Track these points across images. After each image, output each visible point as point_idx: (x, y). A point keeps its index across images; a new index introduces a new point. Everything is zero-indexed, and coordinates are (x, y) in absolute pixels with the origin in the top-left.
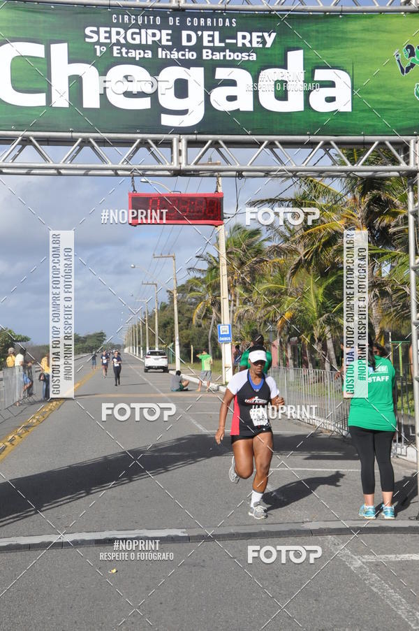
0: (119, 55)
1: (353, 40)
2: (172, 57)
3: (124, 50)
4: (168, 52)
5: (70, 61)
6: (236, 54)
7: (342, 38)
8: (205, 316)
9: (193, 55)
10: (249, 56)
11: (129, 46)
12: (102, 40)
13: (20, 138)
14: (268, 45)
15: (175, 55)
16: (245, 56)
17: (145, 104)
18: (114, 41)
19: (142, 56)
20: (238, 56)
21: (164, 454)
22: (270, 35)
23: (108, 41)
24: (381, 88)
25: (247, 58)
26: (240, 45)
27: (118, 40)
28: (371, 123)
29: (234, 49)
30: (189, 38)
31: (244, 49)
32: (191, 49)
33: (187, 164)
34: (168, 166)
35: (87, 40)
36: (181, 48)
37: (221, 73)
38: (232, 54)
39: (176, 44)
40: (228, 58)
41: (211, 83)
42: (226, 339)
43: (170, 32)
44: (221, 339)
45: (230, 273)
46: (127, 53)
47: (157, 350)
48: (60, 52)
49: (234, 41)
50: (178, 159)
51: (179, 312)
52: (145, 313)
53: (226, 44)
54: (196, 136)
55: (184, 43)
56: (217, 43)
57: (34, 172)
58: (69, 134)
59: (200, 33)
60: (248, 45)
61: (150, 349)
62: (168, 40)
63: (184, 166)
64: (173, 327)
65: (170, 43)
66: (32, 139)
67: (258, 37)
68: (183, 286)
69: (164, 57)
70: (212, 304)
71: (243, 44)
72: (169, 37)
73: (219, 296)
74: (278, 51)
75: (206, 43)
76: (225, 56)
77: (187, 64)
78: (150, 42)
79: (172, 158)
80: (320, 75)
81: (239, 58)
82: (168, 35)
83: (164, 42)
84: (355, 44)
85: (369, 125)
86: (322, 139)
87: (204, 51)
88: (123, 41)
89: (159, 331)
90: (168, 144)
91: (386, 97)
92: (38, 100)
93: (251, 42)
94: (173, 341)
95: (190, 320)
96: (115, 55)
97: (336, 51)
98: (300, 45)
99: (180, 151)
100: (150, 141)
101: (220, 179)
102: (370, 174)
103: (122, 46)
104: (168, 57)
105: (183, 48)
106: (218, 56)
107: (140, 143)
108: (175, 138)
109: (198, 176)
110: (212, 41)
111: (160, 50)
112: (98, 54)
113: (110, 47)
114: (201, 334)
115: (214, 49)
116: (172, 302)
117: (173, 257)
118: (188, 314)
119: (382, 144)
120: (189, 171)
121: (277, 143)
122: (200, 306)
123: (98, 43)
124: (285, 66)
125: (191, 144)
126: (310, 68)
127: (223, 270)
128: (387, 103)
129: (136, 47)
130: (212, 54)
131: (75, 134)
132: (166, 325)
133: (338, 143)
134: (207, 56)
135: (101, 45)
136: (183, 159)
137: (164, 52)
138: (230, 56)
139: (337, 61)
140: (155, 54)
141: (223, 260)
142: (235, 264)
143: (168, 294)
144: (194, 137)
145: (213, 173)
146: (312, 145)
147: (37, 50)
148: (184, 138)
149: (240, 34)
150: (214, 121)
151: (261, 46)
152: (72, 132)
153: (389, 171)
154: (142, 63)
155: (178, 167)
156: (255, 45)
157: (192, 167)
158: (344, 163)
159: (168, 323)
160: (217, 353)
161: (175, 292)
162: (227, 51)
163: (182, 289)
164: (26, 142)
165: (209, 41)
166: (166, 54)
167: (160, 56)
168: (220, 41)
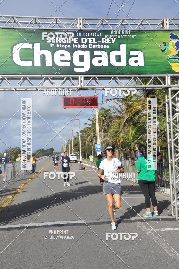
0: (59, 47)
1: (144, 40)
2: (78, 47)
3: (60, 45)
4: (77, 46)
5: (41, 49)
6: (101, 46)
7: (140, 40)
8: (91, 142)
9: (85, 46)
10: (106, 46)
11: (62, 44)
12: (53, 42)
13: (23, 77)
14: (113, 42)
15: (79, 46)
16: (104, 46)
17: (68, 64)
18: (57, 42)
19: (67, 47)
20: (102, 46)
21: (76, 193)
22: (113, 39)
23: (55, 42)
24: (155, 57)
25: (105, 47)
26: (103, 42)
27: (58, 42)
28: (151, 70)
29: (101, 44)
30: (84, 40)
31: (104, 44)
32: (85, 44)
33: (84, 85)
34: (77, 86)
35: (47, 42)
36: (81, 44)
37: (96, 53)
38: (100, 46)
39: (80, 42)
40: (98, 47)
41: (92, 56)
42: (99, 150)
43: (77, 38)
44: (97, 150)
45: (100, 125)
46: (61, 46)
47: (73, 154)
48: (37, 46)
49: (101, 41)
50: (81, 84)
51: (81, 140)
52: (68, 140)
53: (98, 42)
54: (87, 76)
55: (82, 42)
56: (94, 42)
57: (28, 89)
58: (41, 76)
59: (88, 38)
60: (106, 42)
61: (70, 154)
62: (76, 41)
63: (83, 86)
64: (79, 146)
65: (77, 42)
66: (27, 77)
67: (109, 40)
68: (83, 130)
69: (75, 47)
70: (93, 137)
71: (104, 42)
72: (77, 40)
73: (96, 134)
74: (117, 44)
75: (90, 42)
76: (97, 46)
77: (84, 49)
78: (70, 42)
79: (78, 83)
80: (132, 53)
81: (103, 47)
82: (76, 39)
83: (75, 42)
84: (144, 42)
85: (151, 71)
86: (133, 76)
87: (90, 45)
88: (60, 42)
89: (74, 147)
90: (77, 78)
91: (156, 61)
92: (29, 64)
93: (107, 41)
94: (79, 151)
95: (85, 143)
96: (57, 47)
97: (138, 44)
98: (125, 42)
99: (81, 81)
100: (70, 77)
101: (96, 91)
102: (151, 88)
103: (60, 43)
104: (77, 47)
105: (82, 44)
106: (95, 47)
107: (67, 78)
108: (79, 76)
109: (88, 90)
110: (93, 41)
111: (74, 45)
112: (51, 47)
113: (55, 44)
114: (89, 148)
115: (93, 44)
116: (78, 136)
117: (79, 120)
118: (84, 141)
119: (155, 77)
120: (85, 88)
121: (117, 77)
122: (89, 137)
123: (51, 43)
124: (119, 50)
125: (85, 78)
126: (128, 50)
127: (97, 124)
128: (157, 63)
129: (65, 44)
130: (93, 46)
131: (43, 76)
132: (76, 145)
133: (139, 77)
134: (91, 47)
135: (52, 43)
136: (82, 84)
137: (75, 46)
138: (99, 46)
139: (138, 48)
140: (72, 46)
141: (97, 121)
142: (102, 122)
143: (77, 133)
144: (86, 76)
145: (93, 89)
146: (130, 78)
147: (29, 46)
148: (83, 76)
149: (103, 39)
150: (94, 70)
151: (110, 43)
152: (42, 75)
153: (158, 87)
154: (67, 49)
155: (80, 87)
156: (108, 42)
157: (86, 86)
158: (142, 85)
159: (77, 144)
160: (96, 155)
161: (79, 133)
162: (98, 45)
163: (82, 132)
164: (25, 79)
165: (91, 41)
166: (76, 46)
167: (74, 47)
168: (96, 41)
